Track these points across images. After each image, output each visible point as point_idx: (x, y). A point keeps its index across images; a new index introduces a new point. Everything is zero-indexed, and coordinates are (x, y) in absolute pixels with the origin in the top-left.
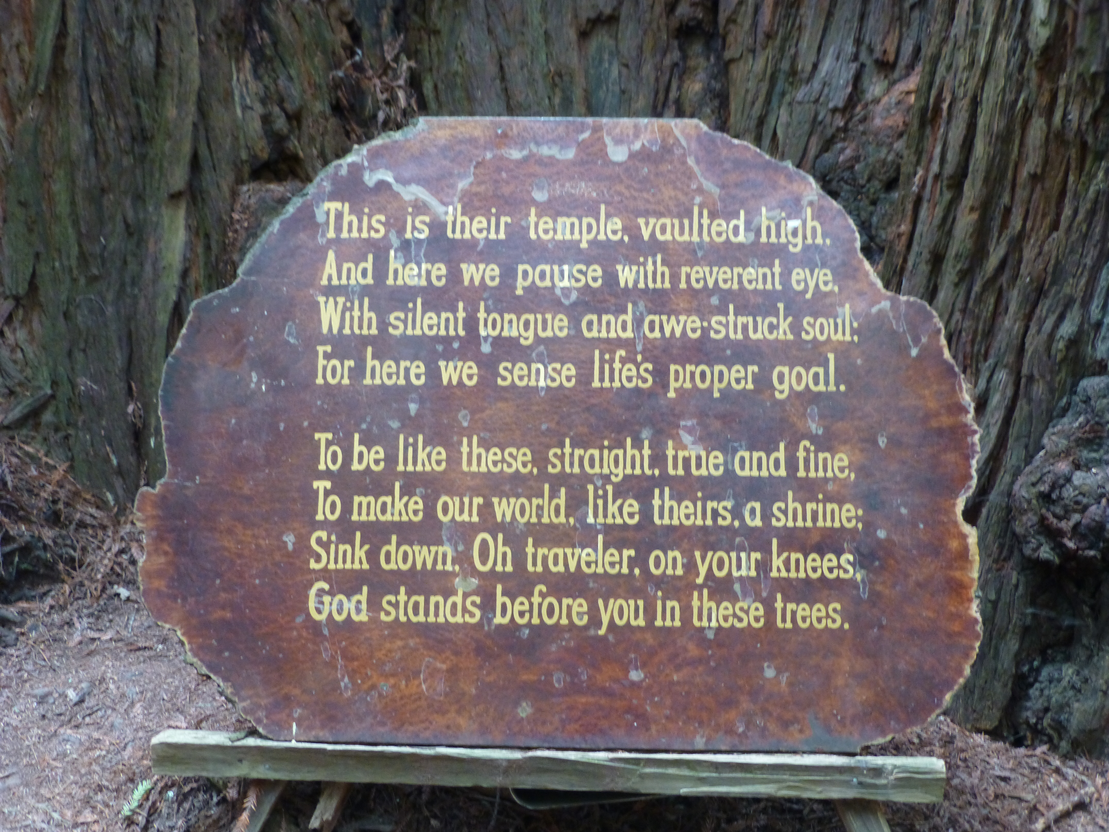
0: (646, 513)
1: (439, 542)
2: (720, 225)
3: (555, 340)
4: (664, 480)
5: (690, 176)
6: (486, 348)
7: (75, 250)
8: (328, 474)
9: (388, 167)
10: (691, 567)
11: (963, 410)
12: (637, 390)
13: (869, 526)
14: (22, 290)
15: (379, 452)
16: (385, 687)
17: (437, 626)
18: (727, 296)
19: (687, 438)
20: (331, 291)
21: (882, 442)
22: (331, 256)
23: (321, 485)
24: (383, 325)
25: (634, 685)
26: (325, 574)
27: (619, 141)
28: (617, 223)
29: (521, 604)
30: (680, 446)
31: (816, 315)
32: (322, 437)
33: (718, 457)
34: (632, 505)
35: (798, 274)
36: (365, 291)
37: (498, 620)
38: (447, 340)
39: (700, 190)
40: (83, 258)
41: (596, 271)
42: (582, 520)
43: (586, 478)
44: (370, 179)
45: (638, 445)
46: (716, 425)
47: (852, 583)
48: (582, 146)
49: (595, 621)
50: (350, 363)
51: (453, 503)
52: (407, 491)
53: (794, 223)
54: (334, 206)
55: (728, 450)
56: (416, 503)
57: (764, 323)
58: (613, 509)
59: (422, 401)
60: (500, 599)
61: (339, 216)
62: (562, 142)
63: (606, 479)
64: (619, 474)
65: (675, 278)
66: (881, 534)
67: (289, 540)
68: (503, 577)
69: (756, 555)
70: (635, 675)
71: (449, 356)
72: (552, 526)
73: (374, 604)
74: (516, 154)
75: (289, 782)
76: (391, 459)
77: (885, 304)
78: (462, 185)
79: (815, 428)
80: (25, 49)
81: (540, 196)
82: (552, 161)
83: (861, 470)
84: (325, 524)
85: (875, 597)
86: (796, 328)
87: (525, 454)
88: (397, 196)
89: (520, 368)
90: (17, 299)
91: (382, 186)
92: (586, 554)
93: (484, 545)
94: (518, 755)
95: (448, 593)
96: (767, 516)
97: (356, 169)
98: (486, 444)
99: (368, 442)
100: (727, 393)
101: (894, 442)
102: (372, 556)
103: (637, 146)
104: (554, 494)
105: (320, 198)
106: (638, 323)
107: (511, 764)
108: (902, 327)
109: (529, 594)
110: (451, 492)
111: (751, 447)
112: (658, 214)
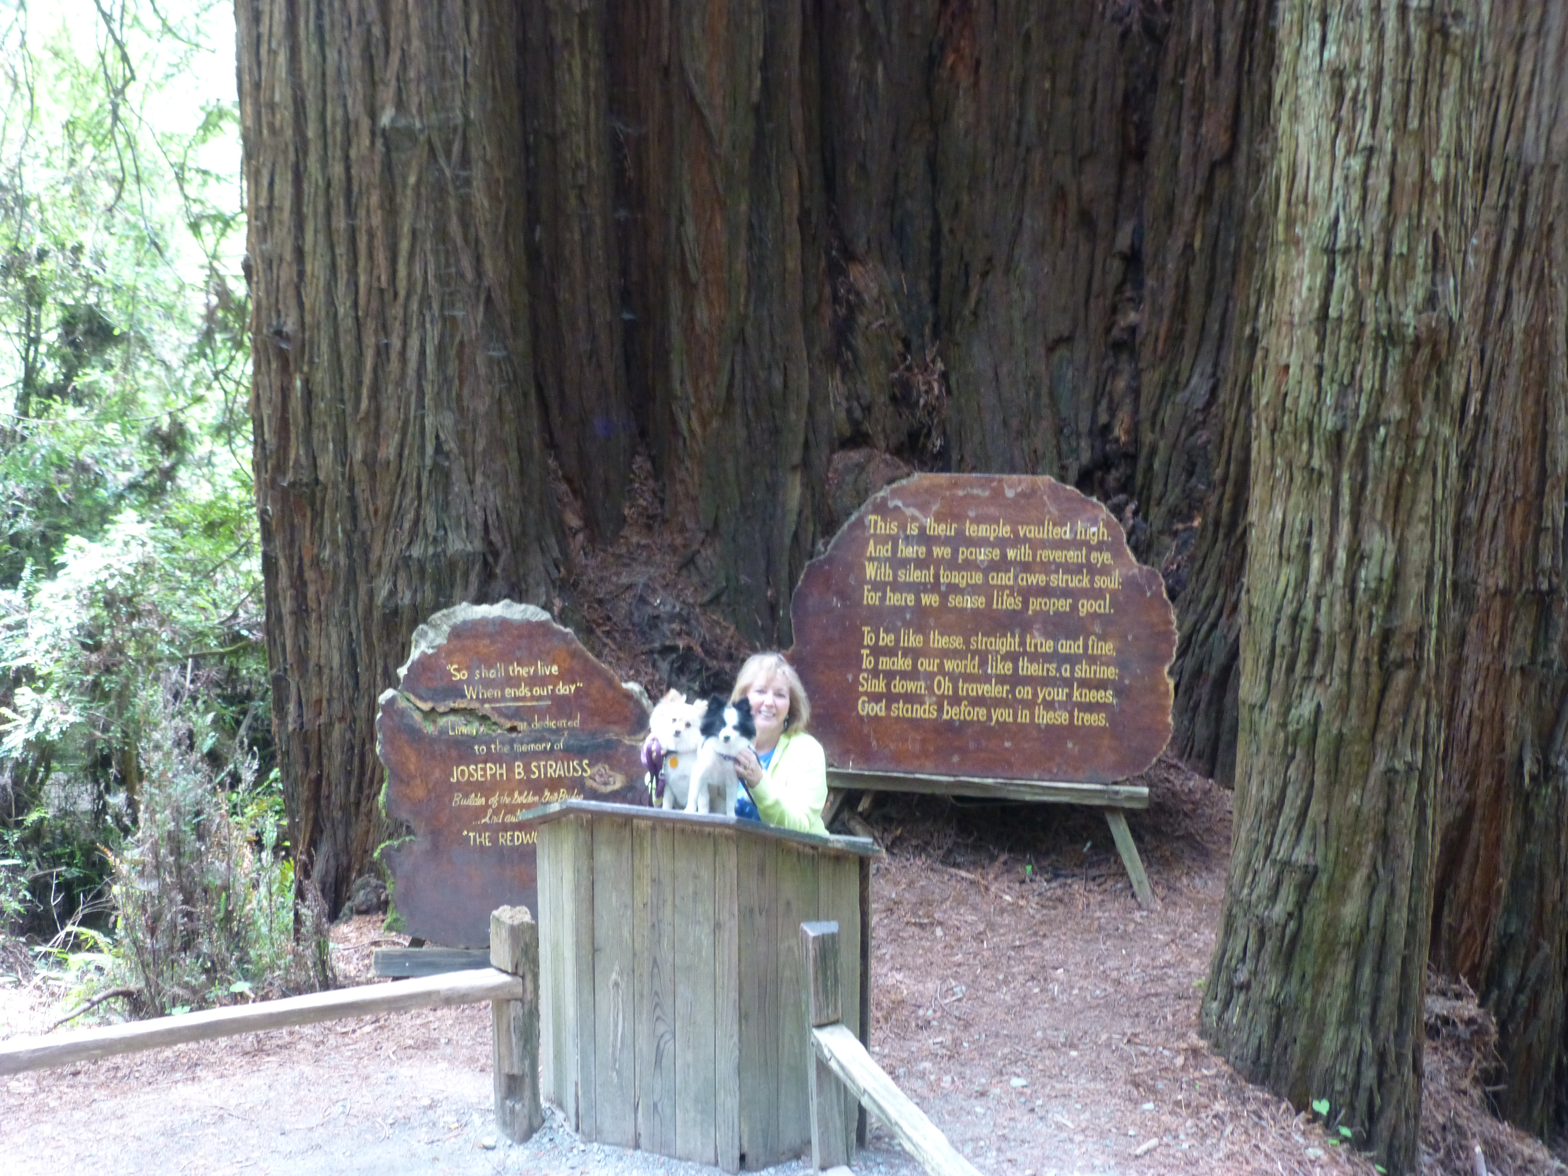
0: (1016, 668)
1: (918, 680)
2: (1058, 529)
3: (976, 585)
4: (1025, 653)
5: (1044, 505)
6: (943, 588)
7: (738, 501)
8: (868, 647)
9: (900, 498)
10: (1035, 695)
11: (1170, 623)
12: (1014, 611)
13: (1121, 677)
14: (710, 526)
15: (892, 637)
16: (892, 746)
17: (917, 720)
18: (1058, 566)
19: (1036, 634)
20: (871, 559)
21: (1130, 638)
22: (872, 542)
23: (865, 652)
24: (895, 576)
25: (1006, 749)
26: (866, 693)
27: (1010, 487)
28: (1008, 528)
29: (956, 709)
30: (1033, 637)
31: (1101, 575)
32: (866, 629)
33: (1050, 643)
34: (1009, 665)
35: (1094, 555)
36: (887, 559)
37: (945, 717)
38: (925, 584)
39: (1049, 512)
40: (743, 506)
41: (997, 551)
42: (986, 672)
43: (987, 652)
44: (891, 504)
45: (1013, 636)
46: (1051, 628)
47: (1111, 705)
48: (993, 490)
49: (990, 717)
50: (879, 594)
51: (926, 662)
52: (904, 655)
53: (1094, 529)
54: (873, 517)
55: (1056, 640)
56: (909, 661)
57: (1076, 579)
58: (1000, 666)
59: (912, 613)
60: (946, 707)
61: (876, 522)
62: (982, 486)
63: (997, 652)
64: (1003, 650)
65: (1034, 556)
66: (1127, 682)
67: (850, 677)
68: (948, 697)
69: (1066, 690)
70: (1007, 744)
71: (926, 591)
72: (971, 674)
73: (888, 708)
74: (961, 493)
75: (849, 790)
76: (897, 640)
77: (1136, 571)
78: (935, 508)
79: (1098, 629)
80: (711, 388)
81: (972, 514)
82: (977, 497)
83: (1118, 651)
84: (866, 670)
85: (1122, 711)
86: (1092, 581)
87: (960, 639)
88: (903, 513)
89: (959, 598)
90: (707, 532)
91: (896, 508)
92: (986, 687)
93: (939, 682)
94: (951, 779)
95: (922, 703)
96: (1072, 671)
97: (884, 500)
98: (942, 634)
99: (887, 631)
100: (1057, 613)
101: (1136, 638)
102: (888, 685)
103: (1019, 489)
104: (973, 658)
105: (867, 513)
106: (1016, 578)
107: (948, 784)
108: (1143, 581)
109: (959, 705)
110: (925, 657)
111: (1067, 639)
112: (1028, 524)
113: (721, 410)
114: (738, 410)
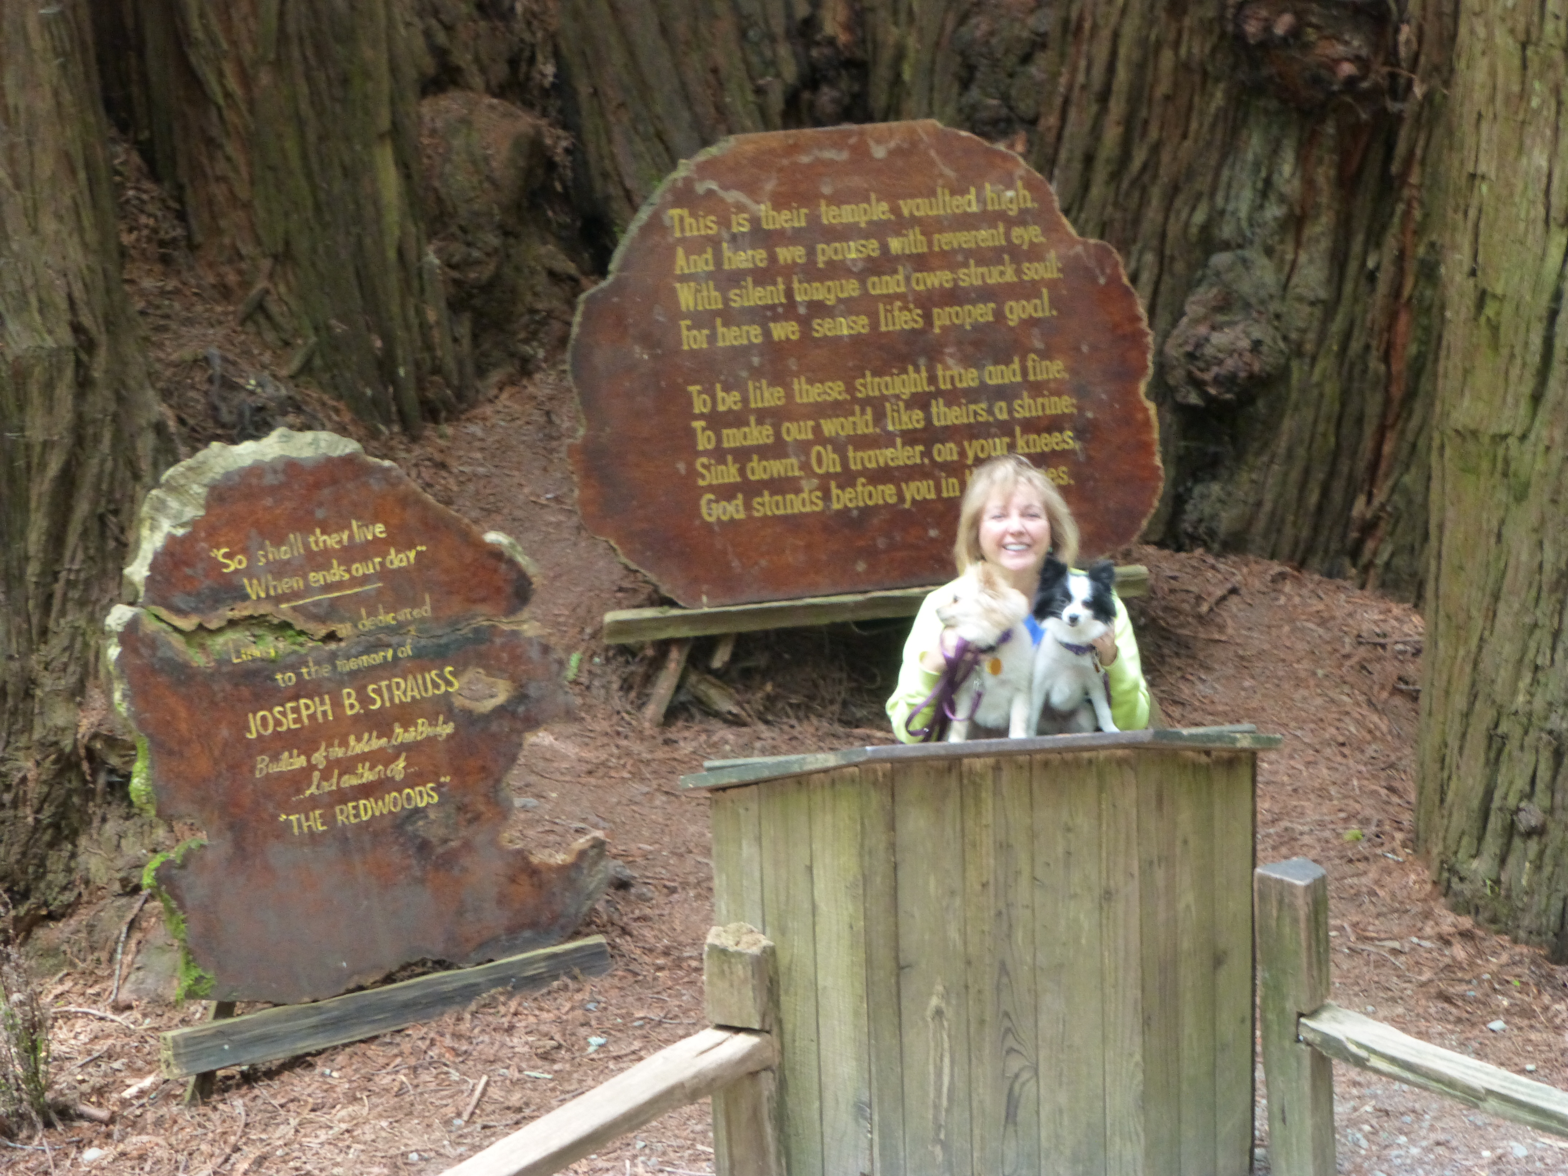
0: (928, 419)
1: (786, 456)
2: (958, 200)
3: (850, 299)
4: (939, 393)
5: (932, 163)
6: (802, 310)
8: (702, 416)
9: (713, 178)
10: (962, 454)
11: (1138, 319)
12: (913, 330)
13: (1081, 409)
15: (736, 395)
16: (763, 563)
17: (794, 516)
18: (969, 254)
19: (950, 361)
20: (684, 278)
21: (1085, 349)
22: (680, 252)
23: (698, 425)
24: (726, 300)
25: (932, 540)
26: (711, 488)
27: (879, 142)
28: (884, 206)
29: (849, 493)
30: (947, 368)
31: (1030, 261)
32: (694, 389)
33: (973, 372)
34: (918, 414)
35: (1017, 232)
36: (710, 275)
37: (836, 506)
38: (773, 307)
39: (941, 175)
41: (874, 244)
42: (884, 429)
43: (884, 398)
44: (701, 188)
45: (917, 370)
46: (970, 350)
47: (1073, 452)
48: (854, 149)
49: (901, 498)
50: (706, 332)
51: (793, 427)
52: (760, 422)
53: (1010, 194)
54: (675, 212)
55: (979, 367)
56: (768, 430)
57: (996, 270)
58: (905, 418)
59: (762, 355)
60: (835, 491)
61: (682, 219)
62: (837, 145)
63: (898, 397)
64: (906, 393)
65: (930, 243)
66: (1090, 415)
67: (681, 467)
68: (835, 476)
69: (1006, 440)
70: (933, 533)
71: (776, 318)
72: (865, 436)
73: (748, 506)
74: (805, 159)
75: (697, 638)
76: (745, 400)
77: (1079, 249)
78: (770, 186)
79: (1038, 344)
81: (827, 190)
82: (832, 163)
83: (1072, 371)
84: (705, 453)
85: (1090, 458)
86: (1018, 272)
87: (839, 386)
88: (722, 200)
89: (828, 323)
91: (710, 193)
92: (889, 452)
93: (819, 454)
94: (859, 598)
95: (798, 491)
96: (1010, 411)
97: (688, 181)
98: (811, 382)
99: (727, 389)
100: (976, 327)
101: (1094, 348)
102: (742, 471)
103: (892, 144)
104: (863, 412)
105: (665, 206)
106: (908, 279)
107: (858, 605)
108: (1092, 264)
109: (853, 485)
110: (791, 419)
111: (996, 363)
112: (912, 196)
113: (272, 56)
114: (296, 54)
